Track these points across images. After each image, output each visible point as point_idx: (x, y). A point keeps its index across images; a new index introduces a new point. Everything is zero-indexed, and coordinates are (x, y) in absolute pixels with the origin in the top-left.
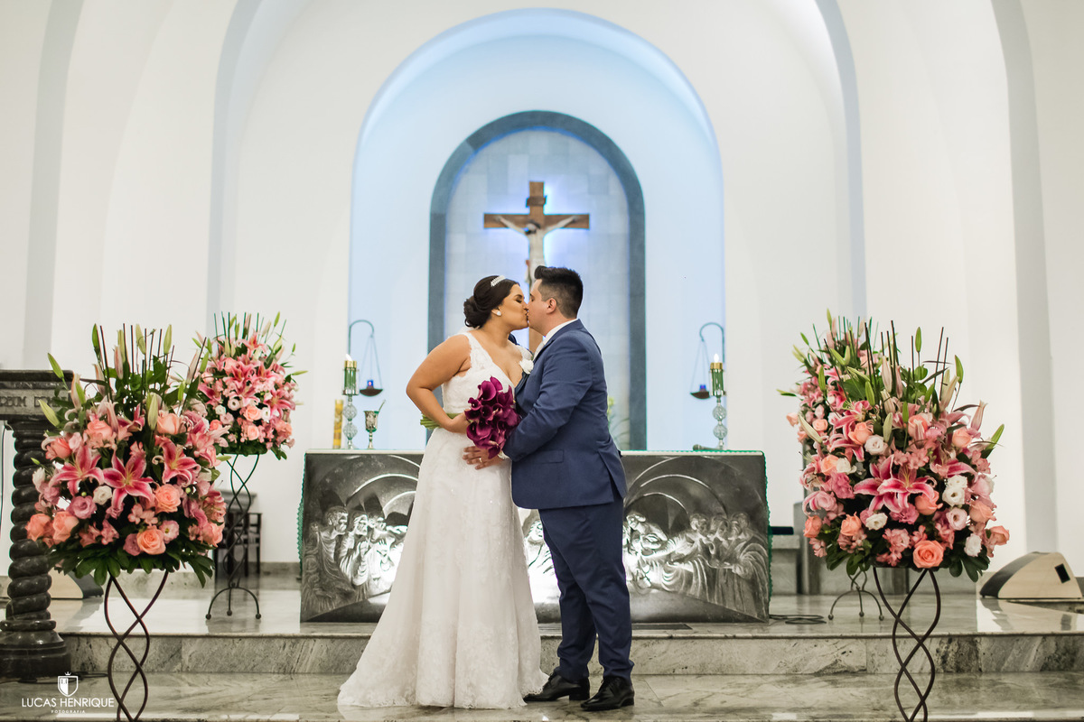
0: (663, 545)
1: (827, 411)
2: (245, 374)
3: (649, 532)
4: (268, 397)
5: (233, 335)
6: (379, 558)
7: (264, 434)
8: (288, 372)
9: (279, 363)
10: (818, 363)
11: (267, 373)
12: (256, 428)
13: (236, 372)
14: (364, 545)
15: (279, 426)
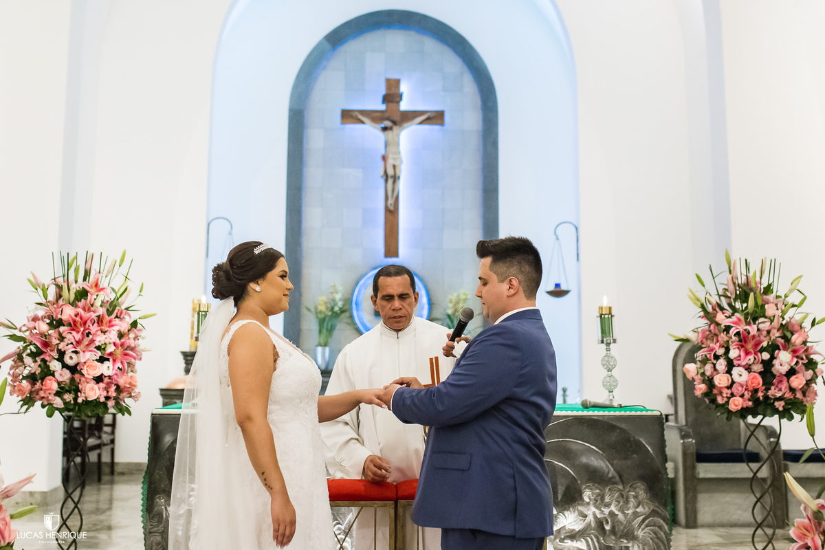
1: (730, 365)
2: (85, 323)
4: (111, 349)
5: (72, 277)
7: (105, 392)
8: (134, 316)
9: (123, 307)
10: (718, 309)
11: (110, 321)
12: (96, 387)
13: (75, 321)
15: (122, 381)
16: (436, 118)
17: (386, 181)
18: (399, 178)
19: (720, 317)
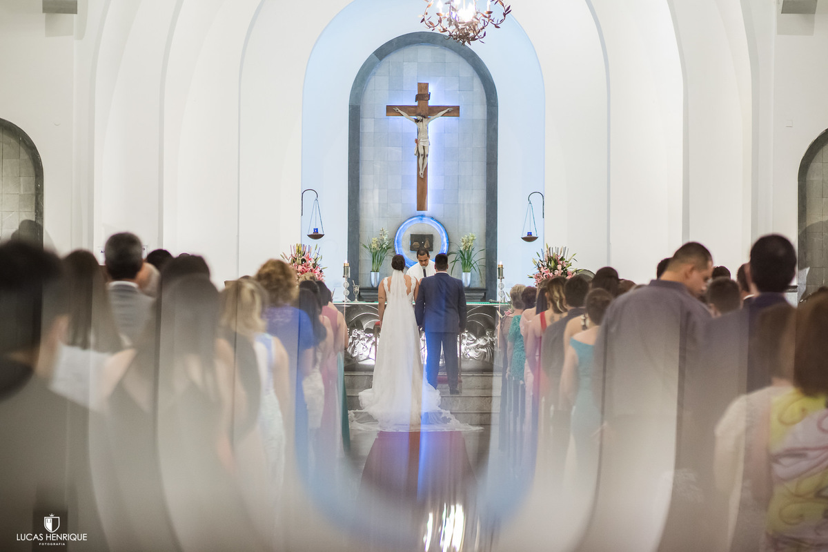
0: (475, 341)
3: (469, 336)
6: (362, 346)
8: (321, 268)
9: (317, 265)
10: (542, 266)
14: (356, 341)
16: (454, 111)
17: (418, 157)
18: (427, 156)
19: (542, 269)
